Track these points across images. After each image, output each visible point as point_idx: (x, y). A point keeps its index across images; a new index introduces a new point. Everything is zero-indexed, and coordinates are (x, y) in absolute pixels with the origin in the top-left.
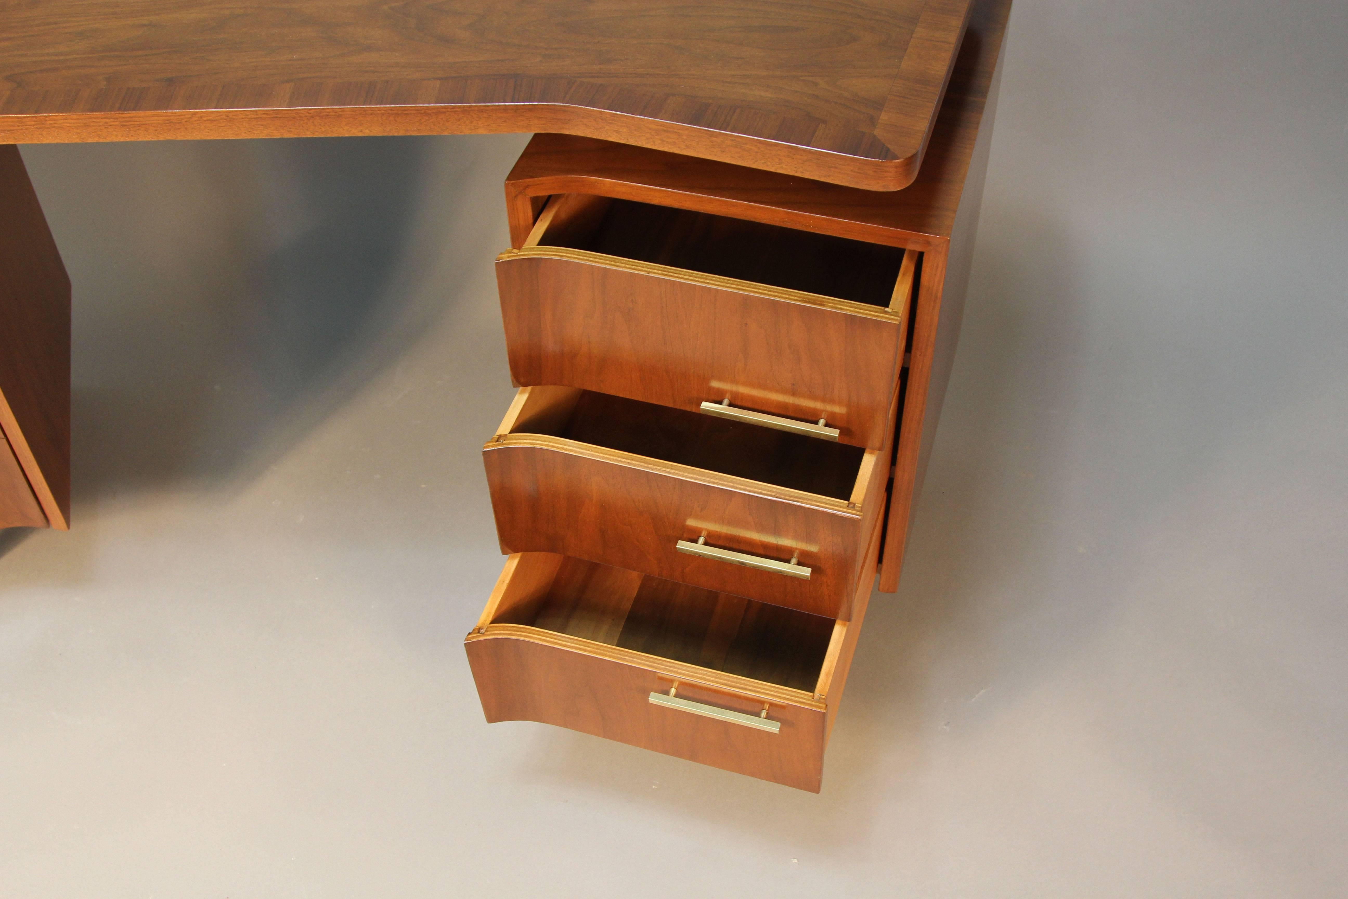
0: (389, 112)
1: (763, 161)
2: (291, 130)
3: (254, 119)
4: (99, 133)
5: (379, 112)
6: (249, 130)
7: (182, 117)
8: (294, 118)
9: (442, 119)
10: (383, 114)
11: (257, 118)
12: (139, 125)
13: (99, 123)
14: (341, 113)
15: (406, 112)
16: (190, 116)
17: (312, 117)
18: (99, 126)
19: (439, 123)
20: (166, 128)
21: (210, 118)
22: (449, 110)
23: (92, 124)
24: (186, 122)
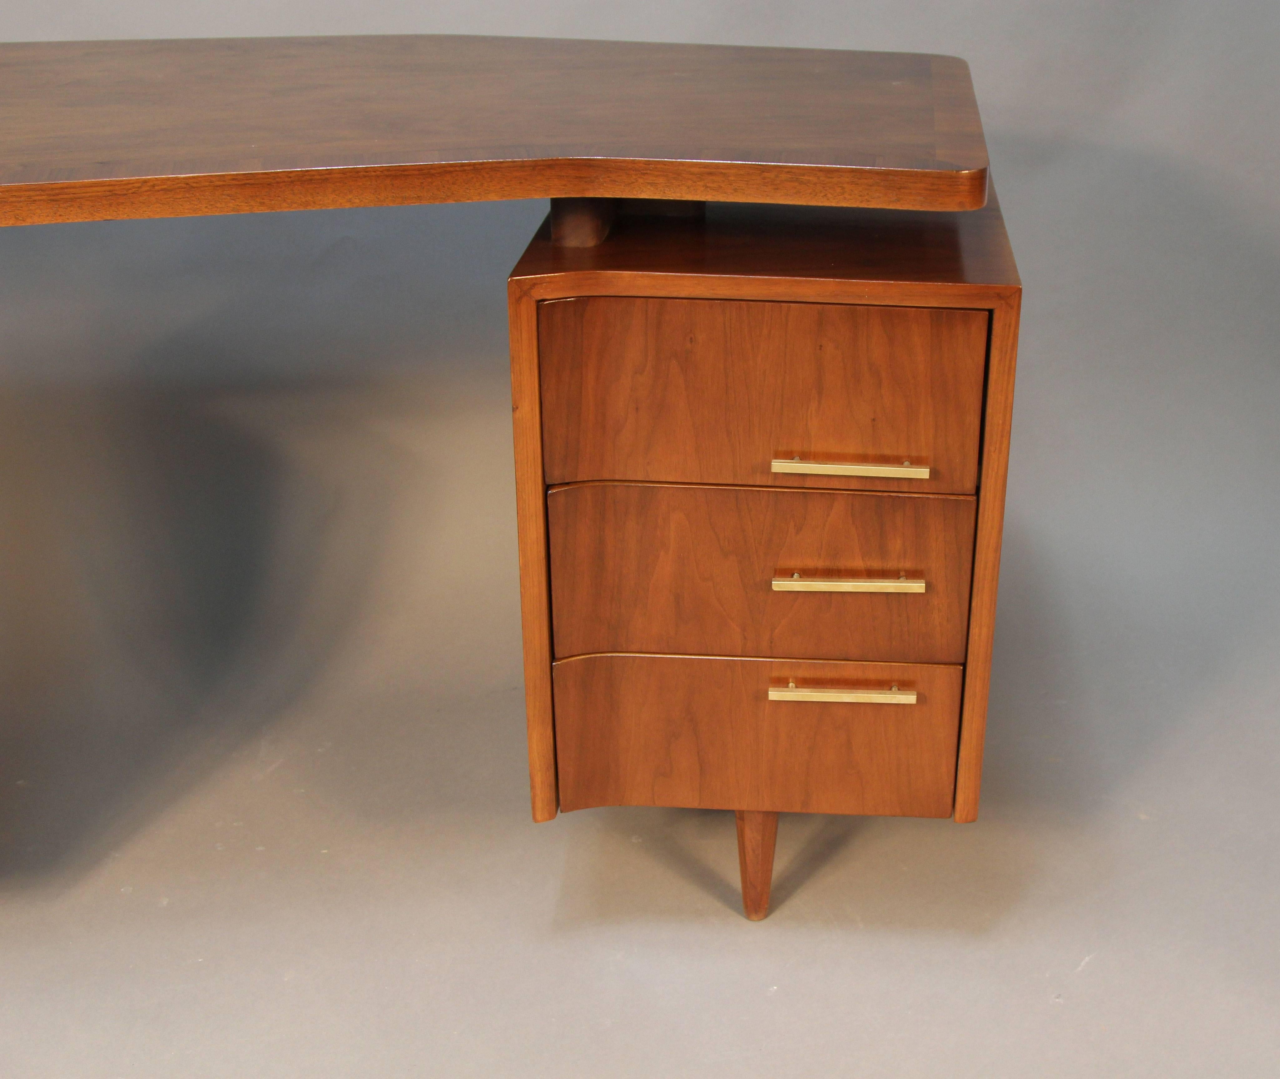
0: (386, 173)
1: (822, 195)
2: (265, 201)
3: (219, 186)
4: (18, 212)
5: (373, 174)
6: (211, 203)
7: (130, 186)
8: (269, 184)
9: (448, 181)
10: (378, 176)
11: (224, 185)
12: (72, 200)
13: (20, 197)
14: (328, 176)
15: (406, 173)
16: (139, 185)
17: (292, 182)
18: (20, 202)
19: (444, 187)
20: (106, 203)
21: (165, 187)
22: (457, 169)
23: (11, 199)
24: (132, 193)
